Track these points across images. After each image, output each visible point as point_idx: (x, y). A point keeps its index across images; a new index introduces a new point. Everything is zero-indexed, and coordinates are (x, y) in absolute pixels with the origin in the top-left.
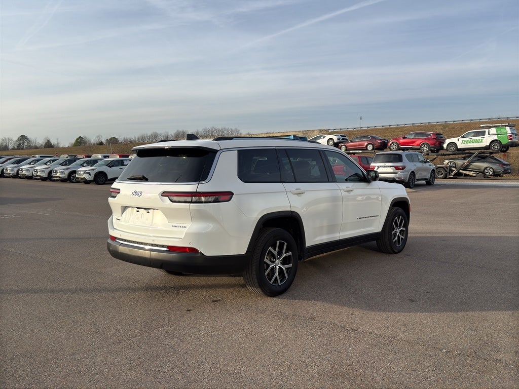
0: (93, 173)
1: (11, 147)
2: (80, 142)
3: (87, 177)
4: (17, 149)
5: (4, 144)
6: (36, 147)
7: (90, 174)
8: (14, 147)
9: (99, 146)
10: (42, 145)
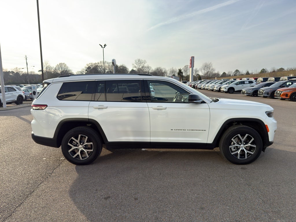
0: (227, 88)
1: (232, 75)
2: (263, 71)
3: (225, 90)
4: (234, 76)
5: (229, 74)
6: (242, 75)
7: (226, 89)
8: (233, 75)
9: (273, 73)
10: (245, 74)
